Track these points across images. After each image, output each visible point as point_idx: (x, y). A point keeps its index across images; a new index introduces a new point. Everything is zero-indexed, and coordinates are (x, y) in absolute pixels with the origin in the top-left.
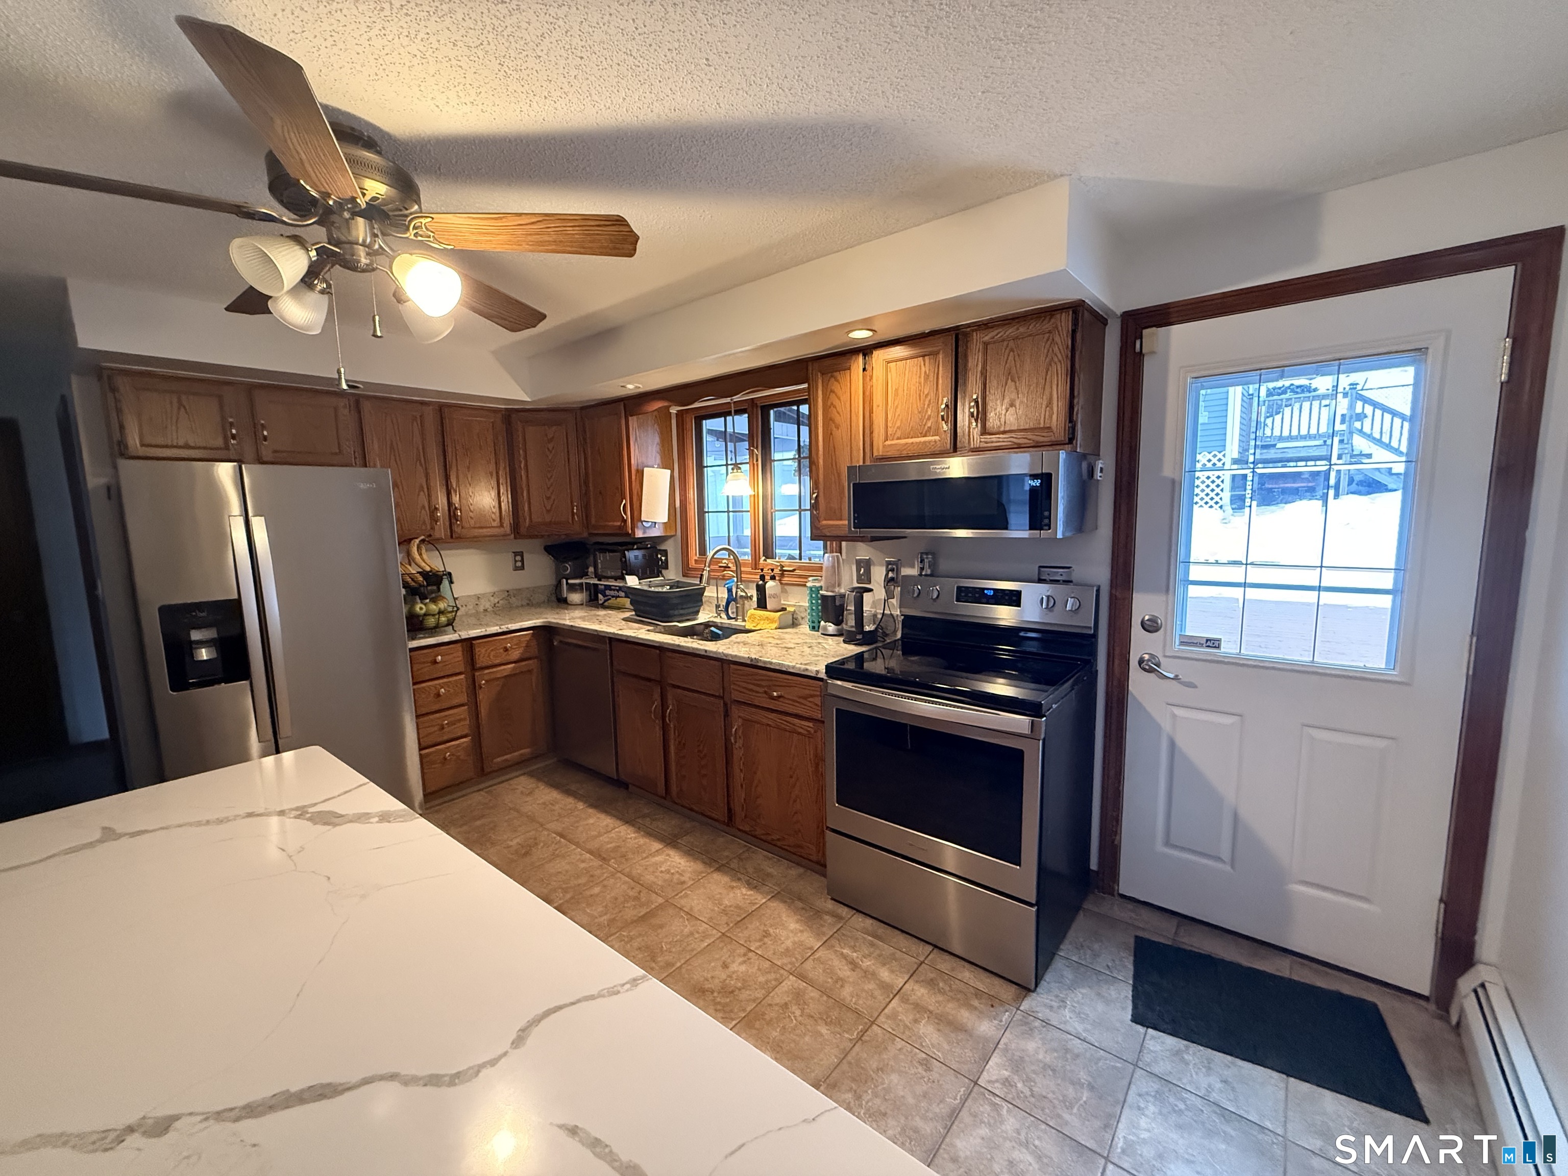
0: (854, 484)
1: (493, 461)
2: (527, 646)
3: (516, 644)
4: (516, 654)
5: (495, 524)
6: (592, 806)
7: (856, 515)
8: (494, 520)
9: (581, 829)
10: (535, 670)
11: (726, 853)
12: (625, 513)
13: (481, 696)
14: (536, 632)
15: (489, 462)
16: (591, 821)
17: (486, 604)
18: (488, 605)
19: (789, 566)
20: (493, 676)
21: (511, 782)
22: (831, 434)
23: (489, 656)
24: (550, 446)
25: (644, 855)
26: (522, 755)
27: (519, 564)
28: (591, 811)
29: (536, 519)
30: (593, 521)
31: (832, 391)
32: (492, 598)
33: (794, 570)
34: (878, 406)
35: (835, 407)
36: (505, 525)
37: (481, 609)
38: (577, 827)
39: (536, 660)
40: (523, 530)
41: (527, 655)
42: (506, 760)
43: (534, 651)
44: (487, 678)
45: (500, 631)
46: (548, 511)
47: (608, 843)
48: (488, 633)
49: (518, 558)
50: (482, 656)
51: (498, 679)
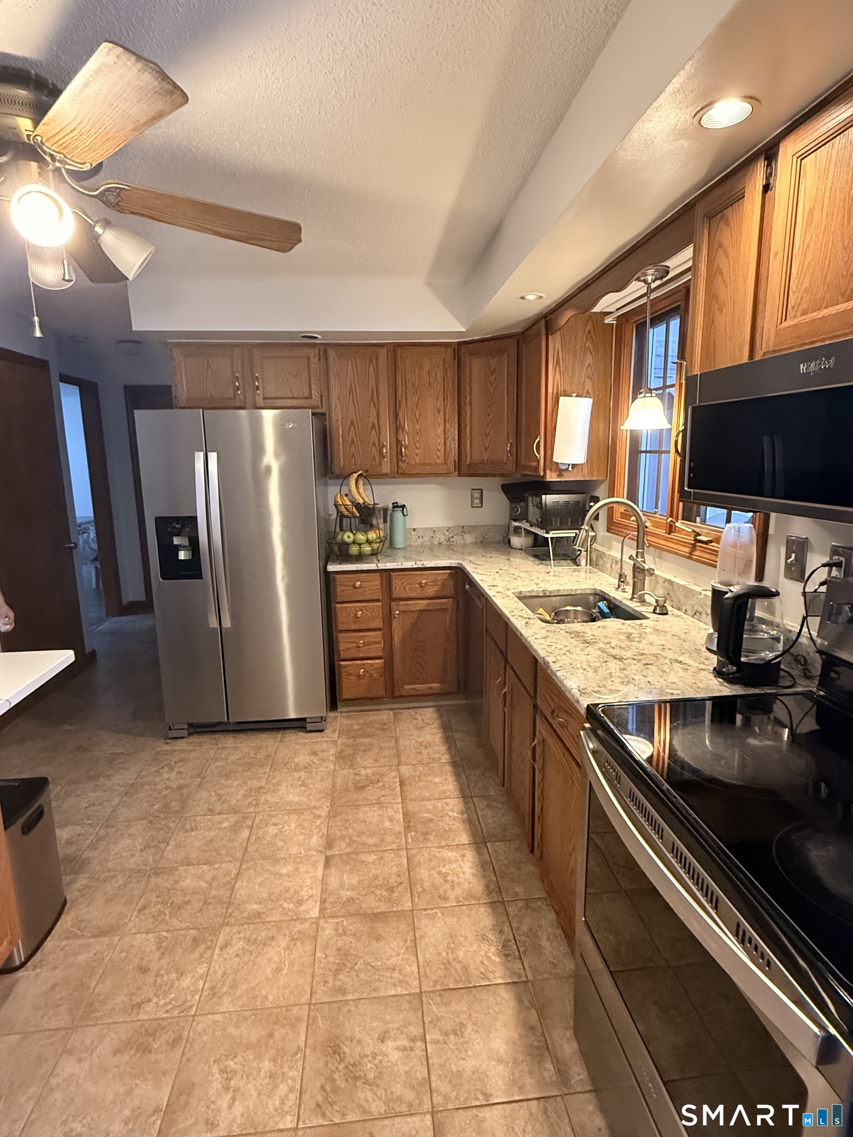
0: (693, 408)
1: (441, 398)
2: (443, 585)
3: (433, 582)
4: (431, 591)
5: (439, 461)
7: (692, 464)
8: (438, 458)
10: (450, 610)
13: (395, 624)
14: (453, 571)
15: (437, 399)
17: (440, 538)
18: (442, 539)
19: (707, 535)
20: (407, 608)
21: (419, 711)
23: (405, 588)
24: (492, 379)
26: (430, 688)
27: (477, 501)
29: (477, 457)
30: (523, 462)
32: (447, 533)
36: (448, 463)
39: (451, 600)
40: (464, 469)
41: (444, 593)
42: (414, 689)
43: (450, 590)
44: (402, 608)
45: (415, 566)
46: (486, 449)
48: (403, 567)
49: (477, 495)
50: (398, 587)
51: (412, 612)
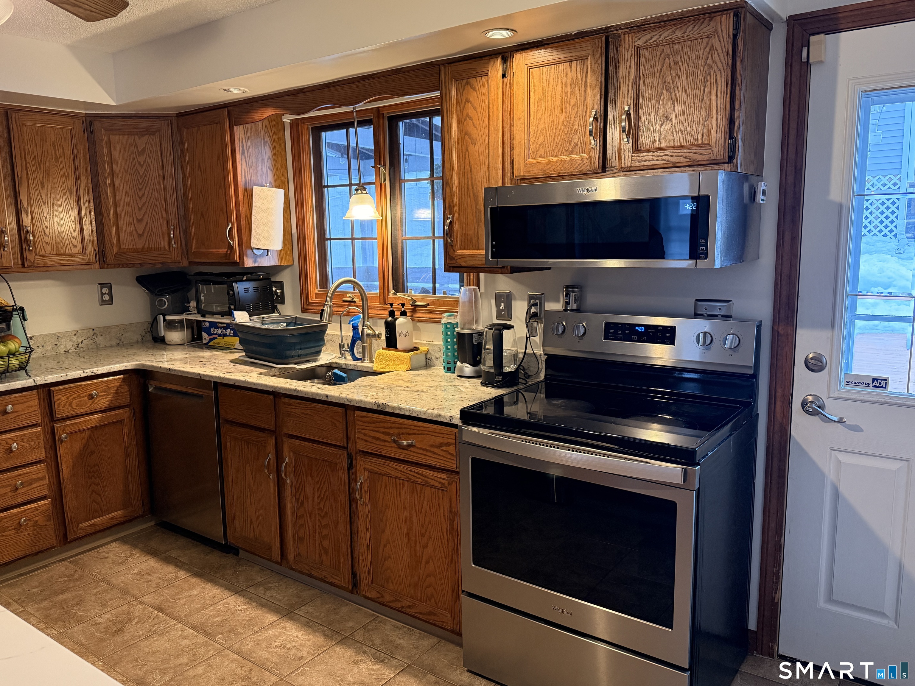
0: (492, 208)
1: (72, 176)
2: (116, 393)
3: (105, 391)
4: (103, 402)
5: (75, 251)
6: (196, 575)
7: (494, 243)
8: (75, 246)
9: (183, 601)
10: (127, 421)
11: (351, 624)
12: (232, 238)
13: (62, 451)
14: (126, 375)
15: (67, 176)
16: (195, 592)
17: (68, 345)
18: (69, 345)
19: (422, 300)
20: (77, 428)
21: (101, 550)
22: (467, 150)
23: (71, 405)
24: (141, 159)
25: (256, 629)
26: (112, 518)
27: (106, 298)
28: (194, 580)
29: (126, 244)
30: (194, 249)
31: (468, 101)
32: (74, 338)
33: (428, 305)
34: (519, 118)
35: (471, 119)
36: (88, 252)
37: (62, 349)
38: (179, 598)
39: (127, 409)
40: (110, 258)
41: (118, 403)
42: (93, 525)
43: (125, 399)
44: (68, 430)
45: (83, 375)
46: (140, 236)
47: (214, 616)
48: (69, 378)
49: (106, 290)
50: (62, 404)
51: (82, 431)
